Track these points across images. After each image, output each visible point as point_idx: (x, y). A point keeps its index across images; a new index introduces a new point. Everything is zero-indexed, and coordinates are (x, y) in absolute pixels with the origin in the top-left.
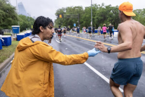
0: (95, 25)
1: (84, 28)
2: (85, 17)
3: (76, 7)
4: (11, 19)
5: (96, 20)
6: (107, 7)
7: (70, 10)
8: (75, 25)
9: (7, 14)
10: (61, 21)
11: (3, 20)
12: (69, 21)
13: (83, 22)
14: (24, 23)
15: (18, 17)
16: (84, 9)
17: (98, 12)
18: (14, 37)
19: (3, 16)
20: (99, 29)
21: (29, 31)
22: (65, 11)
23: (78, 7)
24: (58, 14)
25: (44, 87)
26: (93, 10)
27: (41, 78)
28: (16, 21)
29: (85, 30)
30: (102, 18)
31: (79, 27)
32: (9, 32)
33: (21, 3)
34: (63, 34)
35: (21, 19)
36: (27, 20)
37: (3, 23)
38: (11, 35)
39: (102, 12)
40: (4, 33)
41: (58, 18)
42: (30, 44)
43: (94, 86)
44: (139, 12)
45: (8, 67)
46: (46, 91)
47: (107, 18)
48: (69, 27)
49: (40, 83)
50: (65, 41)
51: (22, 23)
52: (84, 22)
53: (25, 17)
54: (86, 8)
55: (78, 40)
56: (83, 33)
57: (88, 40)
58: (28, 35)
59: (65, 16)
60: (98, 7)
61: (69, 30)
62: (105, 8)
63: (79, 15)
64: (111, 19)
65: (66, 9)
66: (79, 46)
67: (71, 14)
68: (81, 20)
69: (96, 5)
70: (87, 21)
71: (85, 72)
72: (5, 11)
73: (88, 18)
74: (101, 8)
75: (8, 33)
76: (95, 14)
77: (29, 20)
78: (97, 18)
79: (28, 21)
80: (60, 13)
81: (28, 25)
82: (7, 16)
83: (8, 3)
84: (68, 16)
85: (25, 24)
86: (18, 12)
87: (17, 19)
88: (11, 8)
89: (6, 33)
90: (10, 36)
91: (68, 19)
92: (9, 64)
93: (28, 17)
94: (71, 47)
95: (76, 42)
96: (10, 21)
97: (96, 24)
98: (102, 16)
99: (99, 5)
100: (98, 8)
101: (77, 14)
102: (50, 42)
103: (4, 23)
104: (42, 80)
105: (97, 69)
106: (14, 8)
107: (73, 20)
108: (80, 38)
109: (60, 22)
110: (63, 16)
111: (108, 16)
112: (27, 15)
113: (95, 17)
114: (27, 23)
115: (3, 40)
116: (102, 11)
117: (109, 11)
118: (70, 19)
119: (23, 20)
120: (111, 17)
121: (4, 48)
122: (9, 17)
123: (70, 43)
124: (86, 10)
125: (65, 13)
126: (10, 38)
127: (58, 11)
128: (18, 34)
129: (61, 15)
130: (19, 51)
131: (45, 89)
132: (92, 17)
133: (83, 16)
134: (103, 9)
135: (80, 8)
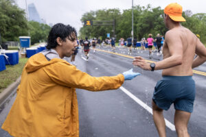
0: (137, 36)
1: (122, 40)
2: (124, 24)
3: (110, 10)
4: (18, 27)
5: (139, 29)
6: (154, 10)
7: (102, 14)
8: (108, 35)
9: (13, 20)
10: (89, 30)
11: (7, 28)
12: (100, 30)
13: (120, 31)
14: (36, 32)
15: (28, 24)
16: (122, 12)
17: (141, 17)
18: (22, 52)
19: (7, 23)
20: (143, 41)
21: (43, 45)
22: (95, 16)
23: (113, 10)
24: (84, 20)
25: (64, 123)
26: (134, 14)
27: (61, 110)
28: (26, 30)
29: (122, 43)
30: (148, 25)
31: (114, 39)
32: (16, 45)
33: (33, 4)
34: (91, 48)
35: (32, 28)
36: (41, 28)
37: (6, 33)
38: (19, 49)
39: (148, 18)
40: (9, 47)
41: (85, 25)
42: (44, 62)
43: (135, 121)
44: (201, 18)
45: (14, 95)
46: (67, 128)
47: (155, 25)
48: (100, 38)
49: (59, 117)
50: (94, 58)
51: (33, 32)
52: (122, 31)
53: (38, 24)
54: (124, 11)
55: (113, 56)
56: (120, 46)
57: (127, 56)
58: (41, 49)
59: (94, 23)
60: (142, 9)
61: (99, 42)
62: (152, 11)
63: (115, 21)
64: (160, 26)
65: (97, 13)
66: (115, 65)
67: (104, 20)
68: (118, 29)
69: (138, 7)
70: (126, 29)
71: (122, 102)
72: (9, 15)
73: (127, 25)
74: (146, 11)
75: (14, 47)
76: (138, 19)
77: (44, 28)
78: (141, 26)
79: (43, 30)
80: (87, 19)
81: (42, 36)
82: (12, 22)
83: (13, 4)
84: (99, 23)
85: (37, 34)
86: (28, 17)
87: (26, 26)
88: (18, 11)
89: (12, 47)
90: (16, 51)
91: (99, 27)
92: (15, 91)
93: (43, 25)
94: (103, 66)
95: (109, 60)
96: (17, 30)
97: (139, 34)
98: (147, 22)
99: (144, 7)
100: (141, 11)
101: (112, 20)
102: (73, 59)
103: (9, 33)
104: (62, 113)
105: (139, 98)
106: (23, 12)
107: (107, 29)
108: (116, 53)
109: (87, 31)
110: (91, 22)
111: (155, 23)
112: (41, 22)
113: (137, 25)
114: (41, 32)
115: (7, 57)
116: (146, 15)
117: (158, 16)
118: (102, 27)
119: (34, 29)
120: (160, 24)
121: (8, 68)
122: (16, 24)
123: (101, 61)
124: (124, 14)
125: (95, 19)
126: (17, 54)
127: (84, 16)
128: (28, 49)
129: (88, 22)
130: (29, 73)
131: (66, 126)
132: (133, 24)
133: (121, 23)
134: (150, 12)
135: (117, 11)
